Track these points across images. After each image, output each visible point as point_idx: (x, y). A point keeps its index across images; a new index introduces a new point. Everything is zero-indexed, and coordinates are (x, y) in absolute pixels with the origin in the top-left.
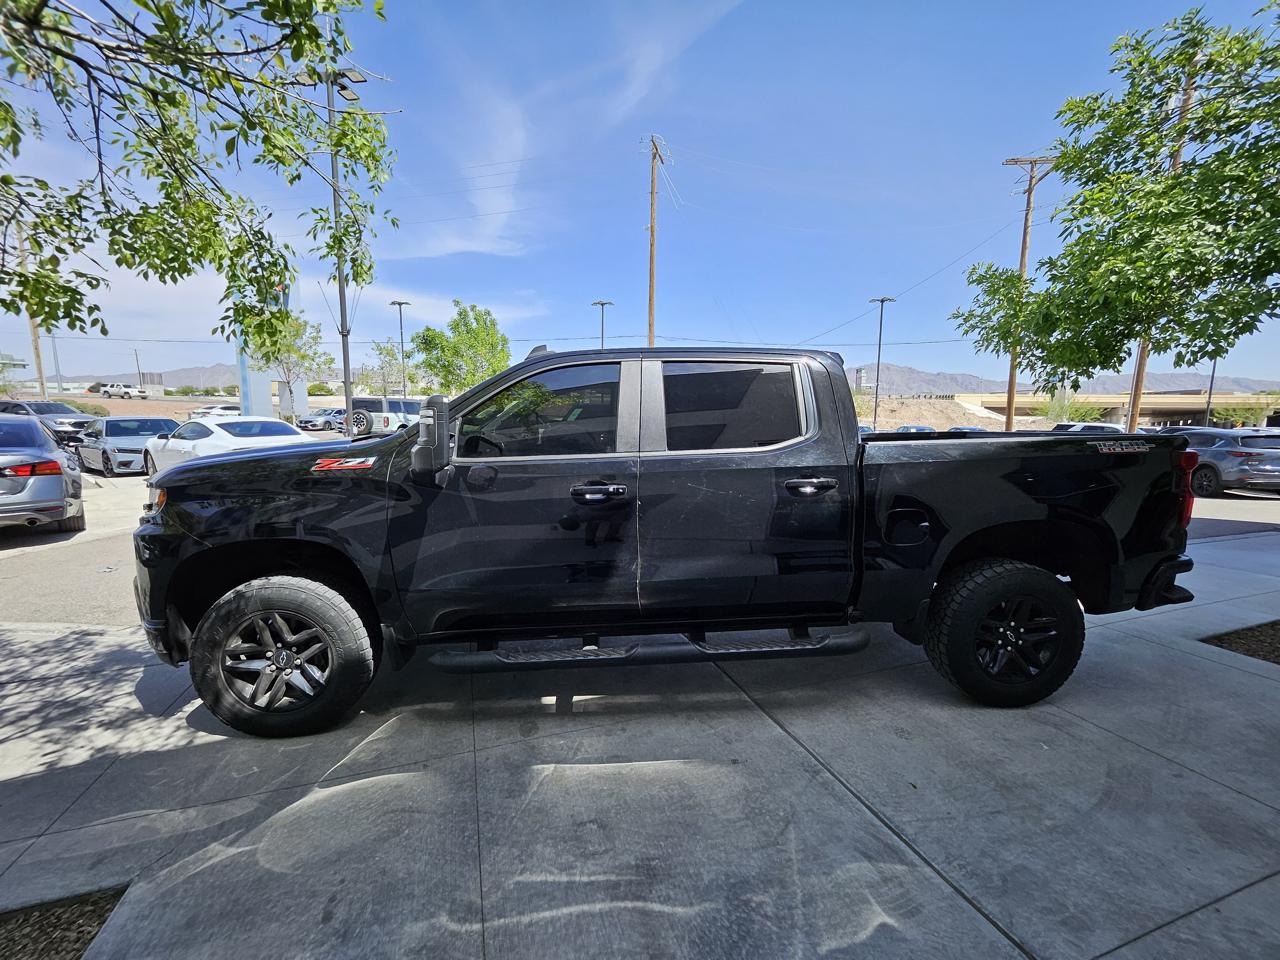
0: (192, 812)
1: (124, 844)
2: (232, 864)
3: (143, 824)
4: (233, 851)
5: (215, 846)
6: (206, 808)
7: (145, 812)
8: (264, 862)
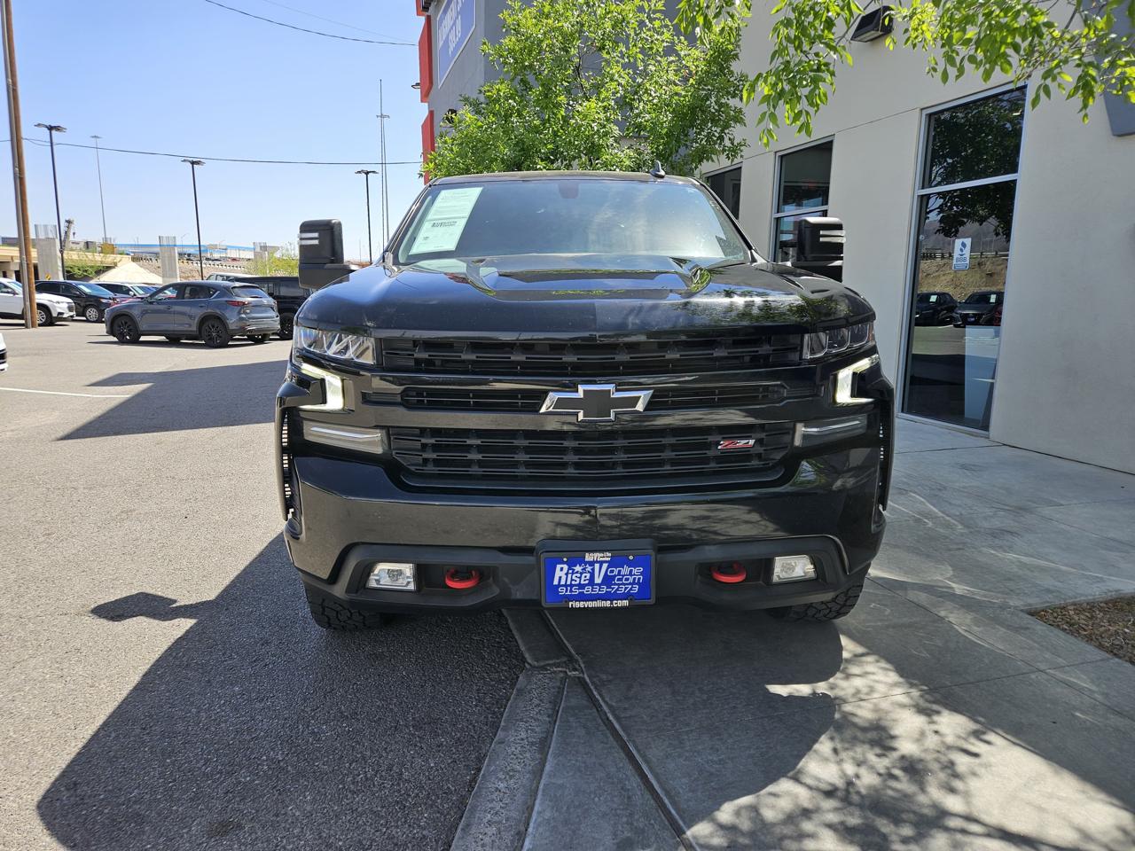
0: (942, 614)
1: (997, 626)
2: (961, 582)
3: (976, 628)
4: (954, 585)
5: (958, 592)
6: (933, 610)
7: (965, 634)
8: (950, 573)
